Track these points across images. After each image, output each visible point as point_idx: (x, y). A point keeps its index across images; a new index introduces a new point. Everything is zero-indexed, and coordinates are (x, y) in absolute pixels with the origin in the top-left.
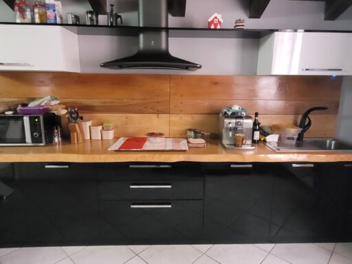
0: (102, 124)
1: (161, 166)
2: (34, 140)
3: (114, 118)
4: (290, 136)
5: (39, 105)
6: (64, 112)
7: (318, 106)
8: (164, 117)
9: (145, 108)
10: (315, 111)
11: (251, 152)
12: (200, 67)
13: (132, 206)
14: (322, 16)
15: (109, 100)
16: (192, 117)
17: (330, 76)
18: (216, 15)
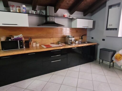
0: (35, 42)
1: (55, 51)
2: (21, 48)
3: (38, 40)
4: (80, 41)
5: (18, 37)
6: (24, 39)
7: (84, 34)
8: (52, 39)
9: (47, 37)
10: (84, 36)
11: (74, 45)
12: (64, 26)
13: (52, 62)
14: (83, 15)
15: (37, 35)
16: (59, 39)
17: (85, 28)
18: (66, 14)
